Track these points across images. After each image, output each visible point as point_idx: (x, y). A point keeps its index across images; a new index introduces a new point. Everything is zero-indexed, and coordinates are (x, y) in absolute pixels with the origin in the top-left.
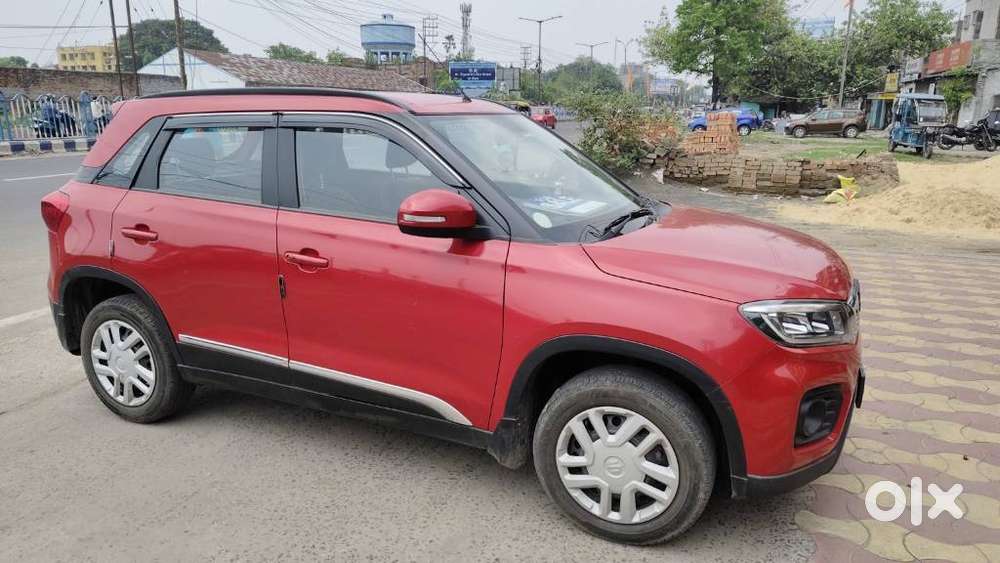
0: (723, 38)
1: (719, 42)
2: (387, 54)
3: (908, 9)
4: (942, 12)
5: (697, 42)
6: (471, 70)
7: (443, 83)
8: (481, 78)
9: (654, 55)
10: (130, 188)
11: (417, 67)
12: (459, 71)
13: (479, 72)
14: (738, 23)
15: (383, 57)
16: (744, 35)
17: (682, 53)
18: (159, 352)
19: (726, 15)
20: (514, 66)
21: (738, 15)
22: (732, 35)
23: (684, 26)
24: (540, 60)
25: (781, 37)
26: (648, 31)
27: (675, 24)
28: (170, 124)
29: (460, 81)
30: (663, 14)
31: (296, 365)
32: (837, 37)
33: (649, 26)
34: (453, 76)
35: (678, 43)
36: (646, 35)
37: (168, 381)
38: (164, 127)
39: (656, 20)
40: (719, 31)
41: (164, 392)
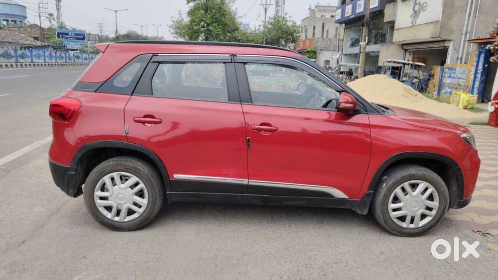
0: (210, 28)
1: (208, 30)
2: (8, 21)
3: (284, 22)
4: (297, 24)
5: (199, 29)
6: (70, 34)
7: (52, 41)
8: (77, 39)
9: (177, 33)
10: (131, 95)
11: (31, 30)
12: (63, 34)
13: (75, 35)
14: (217, 22)
15: (5, 23)
16: (220, 28)
17: (193, 34)
18: (153, 186)
19: (212, 18)
20: (91, 33)
21: (217, 18)
22: (215, 28)
23: (192, 21)
24: (117, 31)
25: (234, 30)
26: (173, 21)
27: (187, 19)
28: (156, 59)
29: (63, 39)
30: (180, 14)
31: (254, 182)
32: (257, 32)
33: (174, 19)
34: (59, 37)
35: (190, 29)
36: (172, 23)
37: (157, 203)
38: (151, 61)
39: (177, 17)
40: (208, 25)
41: (154, 209)
